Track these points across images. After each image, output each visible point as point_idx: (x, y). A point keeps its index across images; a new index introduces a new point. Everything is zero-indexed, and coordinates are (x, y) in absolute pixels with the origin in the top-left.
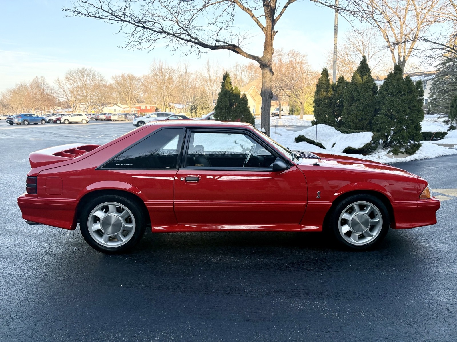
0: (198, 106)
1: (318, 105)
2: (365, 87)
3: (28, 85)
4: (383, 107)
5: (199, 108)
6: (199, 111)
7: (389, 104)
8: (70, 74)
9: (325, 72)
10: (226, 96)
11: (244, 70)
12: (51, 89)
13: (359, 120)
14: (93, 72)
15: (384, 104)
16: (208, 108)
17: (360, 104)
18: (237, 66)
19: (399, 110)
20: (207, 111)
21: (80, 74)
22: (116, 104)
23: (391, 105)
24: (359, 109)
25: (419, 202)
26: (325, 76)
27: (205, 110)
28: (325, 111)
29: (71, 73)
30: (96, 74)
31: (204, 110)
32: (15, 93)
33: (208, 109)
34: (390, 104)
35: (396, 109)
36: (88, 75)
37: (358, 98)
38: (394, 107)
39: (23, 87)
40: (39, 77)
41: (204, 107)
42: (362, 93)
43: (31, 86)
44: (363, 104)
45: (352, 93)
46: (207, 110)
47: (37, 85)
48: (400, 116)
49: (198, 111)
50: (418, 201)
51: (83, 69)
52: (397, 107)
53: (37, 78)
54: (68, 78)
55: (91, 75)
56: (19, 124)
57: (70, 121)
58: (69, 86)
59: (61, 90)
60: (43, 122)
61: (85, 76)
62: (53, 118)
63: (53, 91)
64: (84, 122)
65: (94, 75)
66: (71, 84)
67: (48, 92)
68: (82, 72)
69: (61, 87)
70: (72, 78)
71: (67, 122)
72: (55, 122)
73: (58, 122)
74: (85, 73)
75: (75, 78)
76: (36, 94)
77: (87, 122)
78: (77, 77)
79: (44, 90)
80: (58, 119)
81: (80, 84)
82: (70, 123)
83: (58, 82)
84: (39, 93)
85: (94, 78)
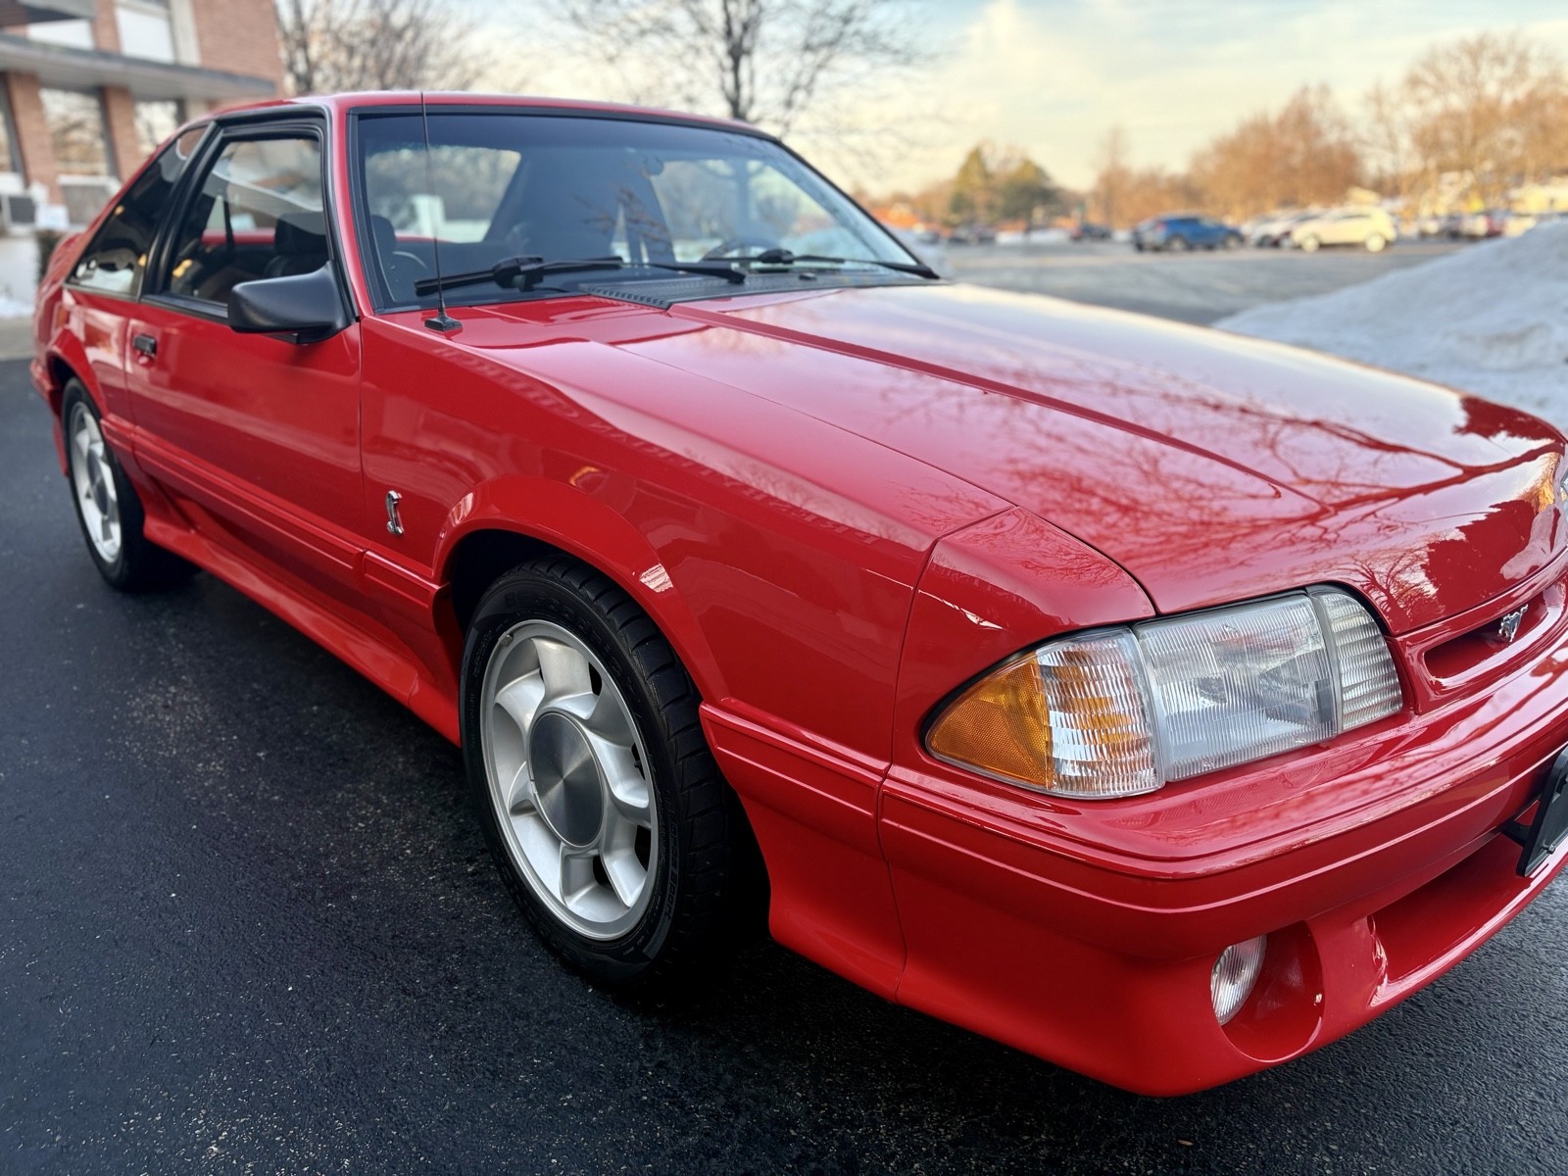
8: (1424, 65)
12: (1344, 129)
14: (1519, 47)
21: (1466, 62)
25: (910, 782)
29: (1430, 65)
30: (1534, 52)
32: (1231, 150)
36: (1500, 60)
39: (1259, 130)
40: (1313, 85)
43: (1282, 124)
47: (1300, 119)
50: (897, 771)
51: (1480, 43)
53: (1305, 90)
54: (1414, 82)
55: (1512, 60)
56: (1157, 249)
57: (1328, 238)
58: (1411, 111)
59: (1381, 130)
60: (1232, 243)
61: (1484, 66)
62: (1275, 229)
63: (1349, 136)
64: (1375, 244)
65: (1523, 58)
66: (1420, 102)
67: (1332, 137)
68: (1475, 52)
69: (1381, 119)
70: (1431, 79)
71: (1311, 245)
72: (1276, 243)
73: (1286, 243)
74: (1488, 54)
75: (1440, 78)
76: (1289, 151)
77: (1388, 244)
78: (1451, 71)
79: (1318, 134)
80: (1287, 234)
81: (1457, 101)
82: (1323, 246)
83: (1377, 98)
84: (1300, 146)
85: (1521, 72)
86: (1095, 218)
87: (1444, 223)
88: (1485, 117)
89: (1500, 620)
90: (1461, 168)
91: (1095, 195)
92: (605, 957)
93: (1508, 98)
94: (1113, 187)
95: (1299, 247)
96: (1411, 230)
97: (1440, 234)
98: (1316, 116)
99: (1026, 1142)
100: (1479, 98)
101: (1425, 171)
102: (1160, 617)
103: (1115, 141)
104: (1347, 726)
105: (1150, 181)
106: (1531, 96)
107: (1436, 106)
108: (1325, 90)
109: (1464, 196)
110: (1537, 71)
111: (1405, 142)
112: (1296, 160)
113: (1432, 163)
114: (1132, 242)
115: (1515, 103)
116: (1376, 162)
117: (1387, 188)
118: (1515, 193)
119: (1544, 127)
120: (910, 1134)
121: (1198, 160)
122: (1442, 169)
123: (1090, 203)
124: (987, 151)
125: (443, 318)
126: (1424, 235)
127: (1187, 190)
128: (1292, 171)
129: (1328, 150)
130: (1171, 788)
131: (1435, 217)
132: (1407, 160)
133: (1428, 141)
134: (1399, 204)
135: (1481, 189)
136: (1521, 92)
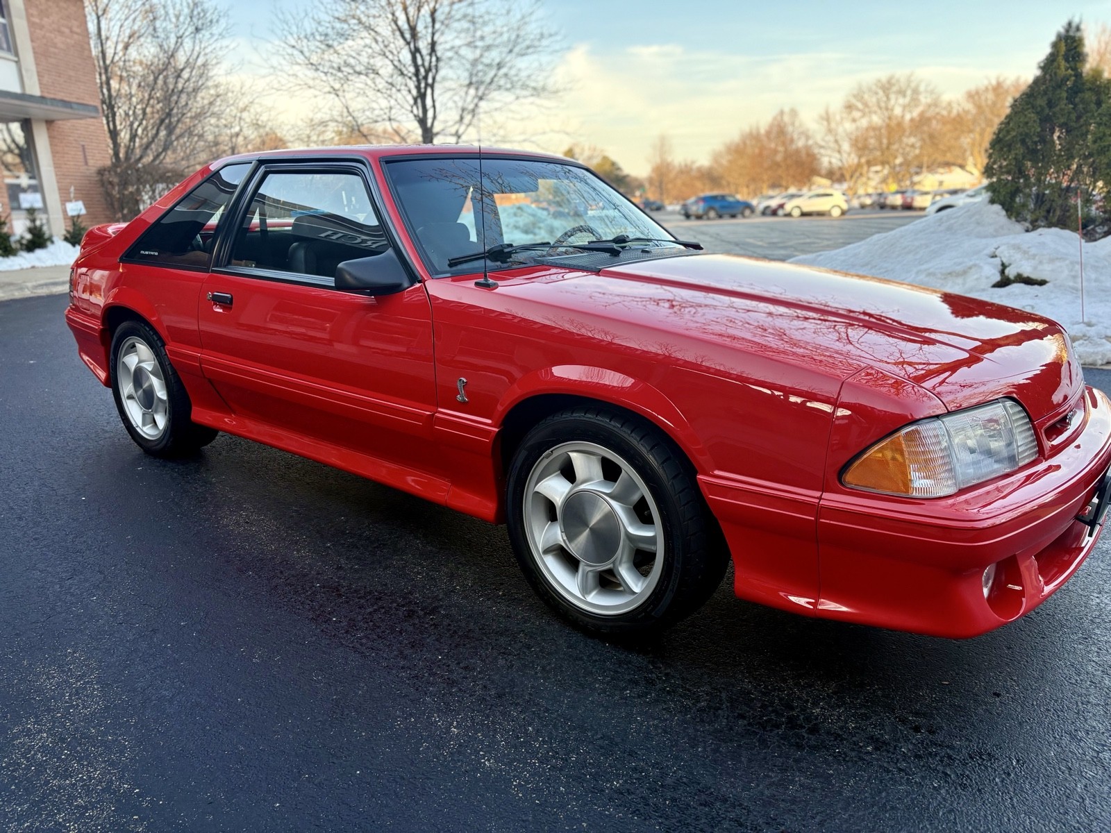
3: (762, 131)
8: (855, 96)
12: (808, 138)
14: (913, 85)
21: (881, 93)
22: (962, 167)
25: (832, 499)
29: (859, 96)
30: (922, 88)
32: (737, 151)
36: (902, 93)
39: (754, 137)
40: (787, 110)
43: (768, 133)
47: (779, 131)
50: (826, 495)
51: (889, 82)
53: (782, 113)
54: (849, 107)
55: (909, 93)
56: (699, 217)
57: (806, 209)
58: (849, 126)
59: (830, 138)
60: (747, 212)
61: (893, 97)
62: (774, 203)
63: (810, 142)
64: (836, 213)
65: (916, 92)
66: (854, 120)
67: (800, 143)
68: (887, 87)
69: (830, 131)
70: (860, 106)
71: (796, 213)
72: (774, 213)
73: (781, 212)
74: (895, 89)
75: (866, 105)
76: (775, 152)
77: (843, 213)
78: (872, 100)
79: (792, 141)
80: (781, 206)
81: (876, 119)
82: (804, 214)
83: (827, 118)
84: (781, 149)
85: (915, 101)
86: (652, 196)
87: (875, 198)
88: (894, 129)
89: (1067, 415)
90: (883, 163)
91: (651, 181)
92: (621, 623)
93: (908, 117)
94: (662, 175)
95: (789, 215)
96: (855, 203)
97: (872, 205)
98: (790, 129)
99: (868, 690)
100: (890, 118)
101: (859, 165)
102: (949, 413)
103: (663, 144)
104: (1021, 464)
105: (686, 171)
106: (922, 114)
107: (864, 123)
108: (794, 113)
109: (884, 181)
110: (924, 99)
111: (846, 146)
112: (779, 158)
113: (863, 160)
114: (683, 212)
115: (912, 120)
116: (828, 159)
117: (836, 176)
118: (916, 179)
119: (932, 136)
120: (811, 692)
121: (716, 157)
122: (869, 164)
123: (647, 185)
124: (577, 151)
125: (487, 280)
126: (863, 207)
127: (710, 176)
128: (778, 165)
129: (798, 151)
130: (962, 492)
131: (869, 195)
132: (850, 158)
133: (860, 145)
134: (845, 186)
135: (896, 176)
136: (916, 113)
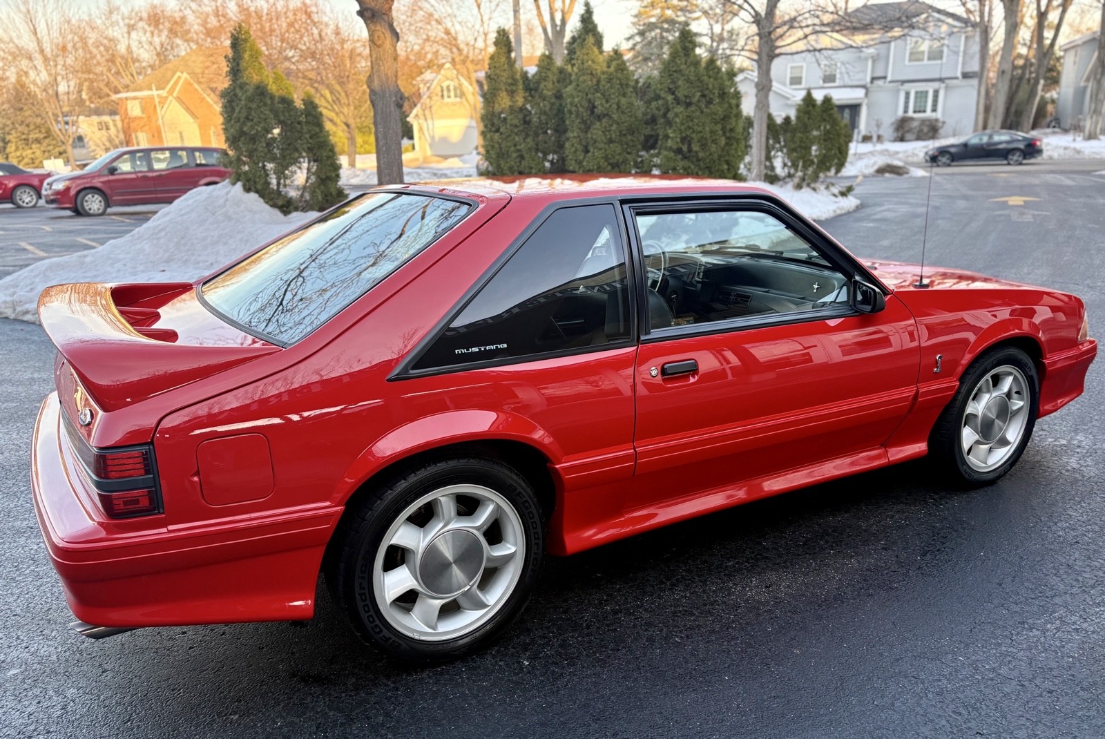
0: (9, 134)
1: (494, 129)
2: (618, 82)
4: (670, 132)
5: (14, 140)
6: (17, 149)
7: (682, 124)
9: (504, 42)
10: (261, 101)
11: (133, 25)
13: (611, 164)
15: (669, 123)
16: (45, 138)
17: (611, 125)
18: (111, 12)
19: (706, 139)
20: (43, 149)
23: (690, 128)
24: (611, 138)
26: (504, 49)
27: (38, 145)
28: (515, 145)
31: (34, 146)
33: (47, 141)
34: (686, 126)
35: (699, 135)
37: (606, 109)
38: (694, 132)
41: (32, 136)
42: (613, 96)
44: (618, 124)
45: (590, 96)
46: (45, 144)
48: (708, 153)
49: (13, 148)
52: (701, 132)
